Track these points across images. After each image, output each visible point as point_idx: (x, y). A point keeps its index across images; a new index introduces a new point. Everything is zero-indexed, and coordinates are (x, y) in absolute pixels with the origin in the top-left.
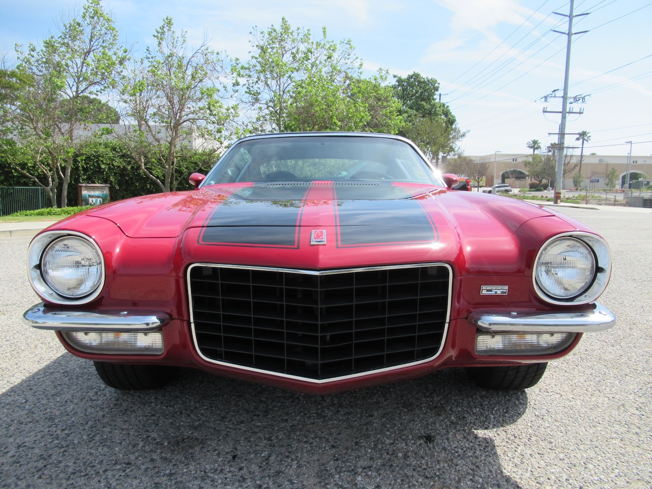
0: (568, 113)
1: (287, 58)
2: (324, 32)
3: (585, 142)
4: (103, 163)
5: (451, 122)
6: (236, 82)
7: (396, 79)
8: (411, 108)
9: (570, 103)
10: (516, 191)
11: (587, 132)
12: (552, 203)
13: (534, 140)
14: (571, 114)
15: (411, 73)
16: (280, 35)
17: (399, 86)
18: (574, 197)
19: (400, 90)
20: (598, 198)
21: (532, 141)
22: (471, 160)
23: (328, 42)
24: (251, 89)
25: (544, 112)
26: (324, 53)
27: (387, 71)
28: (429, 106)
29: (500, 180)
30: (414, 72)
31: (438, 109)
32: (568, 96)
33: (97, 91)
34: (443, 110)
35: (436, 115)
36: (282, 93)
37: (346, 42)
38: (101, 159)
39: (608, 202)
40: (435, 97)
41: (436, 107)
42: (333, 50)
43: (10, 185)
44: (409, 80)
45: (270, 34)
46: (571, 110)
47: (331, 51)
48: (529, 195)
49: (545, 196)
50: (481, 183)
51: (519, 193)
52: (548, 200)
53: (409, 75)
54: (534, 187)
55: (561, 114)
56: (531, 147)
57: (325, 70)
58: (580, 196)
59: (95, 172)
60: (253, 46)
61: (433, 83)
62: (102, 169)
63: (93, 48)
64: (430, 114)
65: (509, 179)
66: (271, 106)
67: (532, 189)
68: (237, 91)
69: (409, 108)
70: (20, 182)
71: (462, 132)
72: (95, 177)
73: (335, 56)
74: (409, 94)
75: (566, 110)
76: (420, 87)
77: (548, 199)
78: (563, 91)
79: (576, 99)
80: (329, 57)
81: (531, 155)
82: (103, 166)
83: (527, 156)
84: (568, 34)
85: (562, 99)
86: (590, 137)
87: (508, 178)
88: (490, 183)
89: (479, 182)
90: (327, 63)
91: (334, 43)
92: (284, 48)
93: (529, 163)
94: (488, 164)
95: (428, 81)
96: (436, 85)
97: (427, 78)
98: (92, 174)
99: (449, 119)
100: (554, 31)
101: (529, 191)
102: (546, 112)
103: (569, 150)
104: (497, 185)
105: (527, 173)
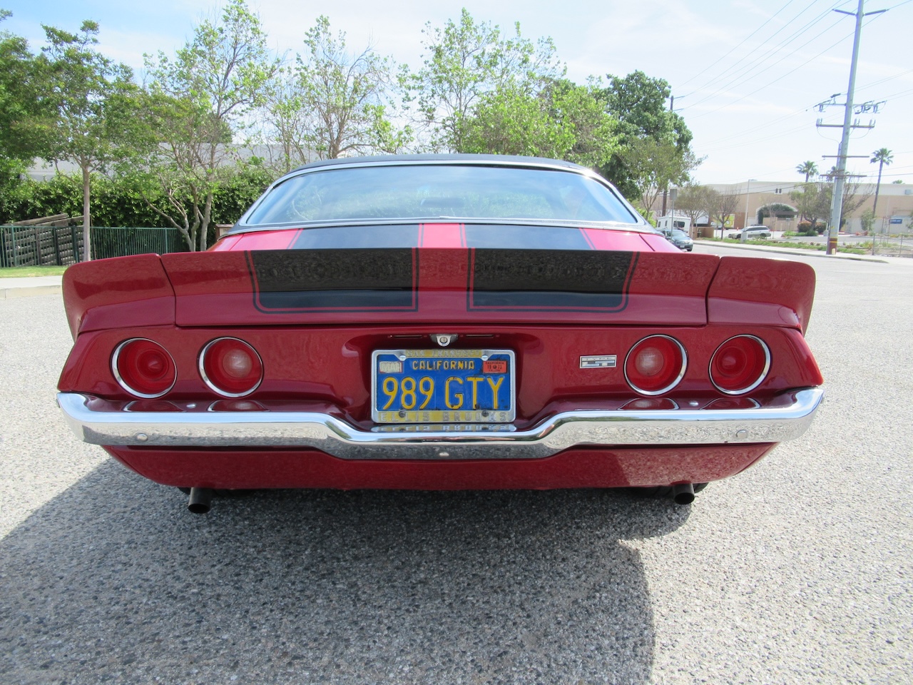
0: (852, 126)
1: (470, 62)
2: (518, 28)
3: (884, 164)
4: (240, 199)
5: (684, 140)
6: (406, 97)
7: (611, 80)
8: (630, 121)
9: (856, 113)
10: (777, 235)
11: (888, 150)
12: (824, 253)
13: (808, 162)
14: (856, 129)
15: (632, 73)
16: (460, 33)
17: (614, 89)
18: (858, 244)
19: (615, 96)
20: (892, 247)
21: (806, 164)
22: (713, 192)
23: (523, 41)
24: (425, 104)
25: (817, 125)
26: (518, 56)
27: (600, 78)
28: (655, 118)
29: (755, 220)
30: (636, 71)
31: (667, 122)
32: (854, 103)
33: (243, 111)
34: (675, 124)
35: (666, 130)
36: (463, 109)
37: (545, 40)
38: (237, 192)
39: (903, 252)
40: (664, 105)
41: (665, 120)
42: (529, 51)
43: (130, 225)
44: (628, 81)
45: (447, 32)
46: (857, 122)
47: (526, 53)
48: (793, 242)
49: (815, 243)
50: (727, 224)
51: (782, 239)
52: (820, 249)
53: (628, 75)
54: (805, 230)
55: (842, 128)
56: (803, 172)
57: (519, 78)
58: (866, 244)
59: (229, 209)
60: (426, 48)
61: (662, 86)
62: (239, 205)
63: (238, 58)
64: (657, 128)
65: (769, 218)
66: (449, 126)
67: (801, 233)
68: (407, 108)
69: (628, 121)
70: (141, 222)
71: (697, 158)
72: (230, 215)
73: (532, 59)
74: (628, 101)
75: (849, 123)
76: (644, 92)
77: (820, 247)
78: (846, 96)
79: (865, 108)
80: (525, 62)
81: (801, 185)
82: (239, 202)
83: (796, 186)
84: (857, 15)
85: (844, 107)
86: (891, 157)
87: (767, 216)
88: (739, 224)
89: (723, 223)
90: (522, 70)
91: (530, 42)
92: (465, 48)
93: (799, 195)
94: (737, 197)
95: (655, 83)
96: (667, 88)
97: (654, 79)
98: (226, 211)
99: (683, 135)
100: (837, 11)
101: (797, 236)
102: (821, 126)
103: (852, 179)
104: (749, 227)
105: (796, 210)
